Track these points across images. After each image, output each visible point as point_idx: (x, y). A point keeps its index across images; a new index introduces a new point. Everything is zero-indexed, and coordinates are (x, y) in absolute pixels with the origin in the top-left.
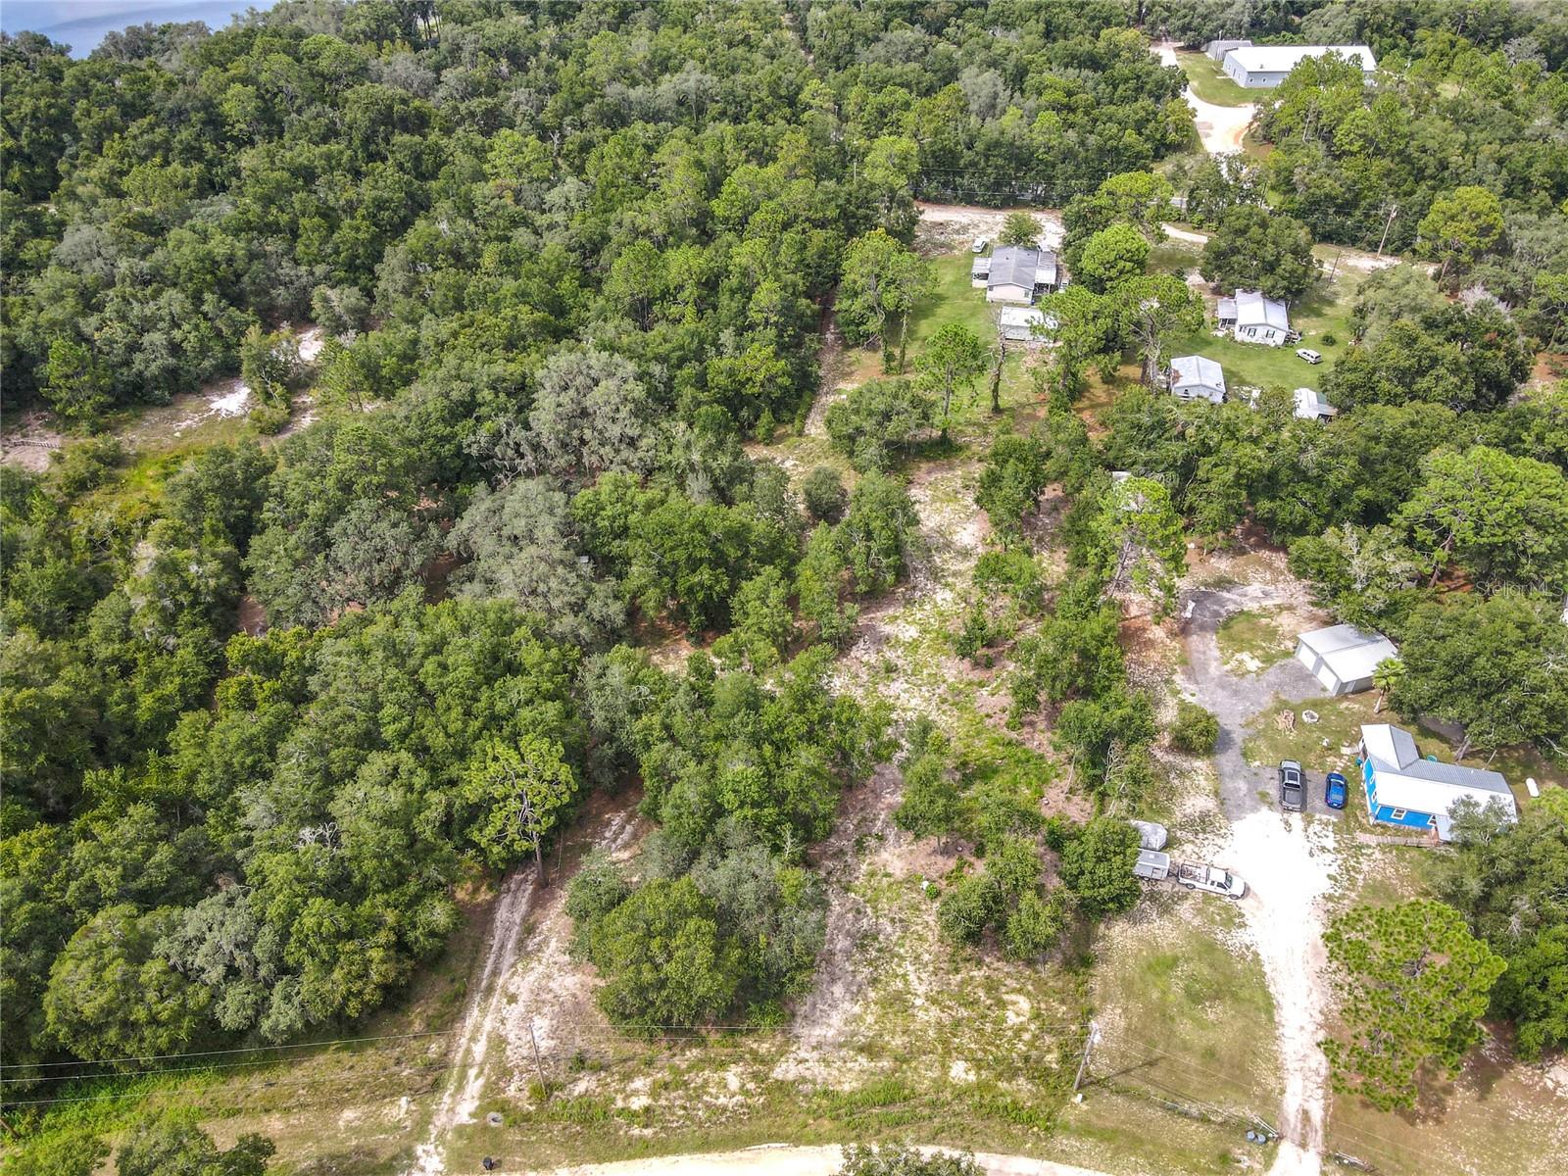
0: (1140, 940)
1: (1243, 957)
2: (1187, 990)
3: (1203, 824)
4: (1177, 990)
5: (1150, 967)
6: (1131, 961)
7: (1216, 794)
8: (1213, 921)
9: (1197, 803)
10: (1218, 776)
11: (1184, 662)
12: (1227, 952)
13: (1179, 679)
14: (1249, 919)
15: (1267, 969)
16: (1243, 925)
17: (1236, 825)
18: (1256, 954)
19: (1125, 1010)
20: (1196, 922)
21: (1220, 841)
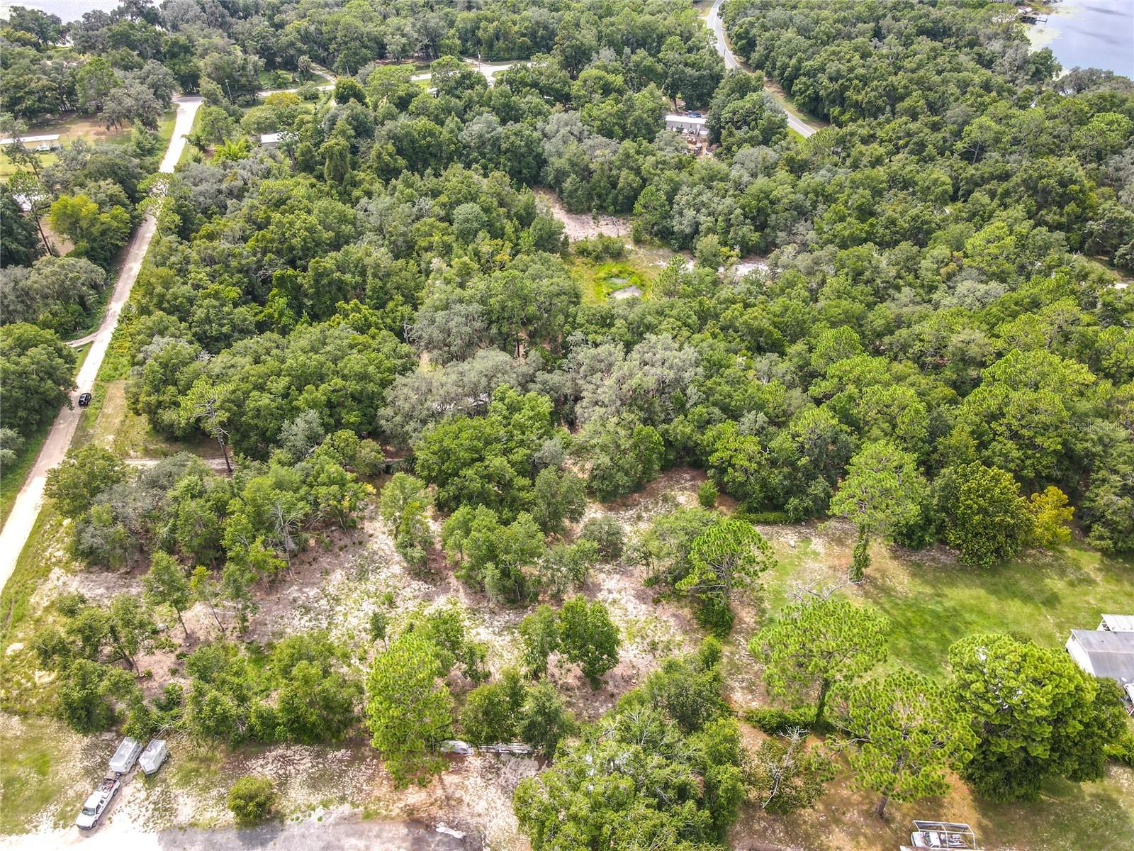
0: (69, 752)
1: (30, 822)
2: (17, 779)
3: (164, 809)
4: (21, 772)
5: (44, 756)
6: (53, 744)
7: (192, 825)
8: (67, 805)
9: (186, 807)
10: (212, 829)
11: (368, 816)
12: (37, 810)
13: (346, 809)
14: (60, 832)
15: (14, 837)
16: (56, 826)
17: (153, 837)
18: (28, 832)
19: (17, 737)
20: (71, 793)
21: (141, 820)
